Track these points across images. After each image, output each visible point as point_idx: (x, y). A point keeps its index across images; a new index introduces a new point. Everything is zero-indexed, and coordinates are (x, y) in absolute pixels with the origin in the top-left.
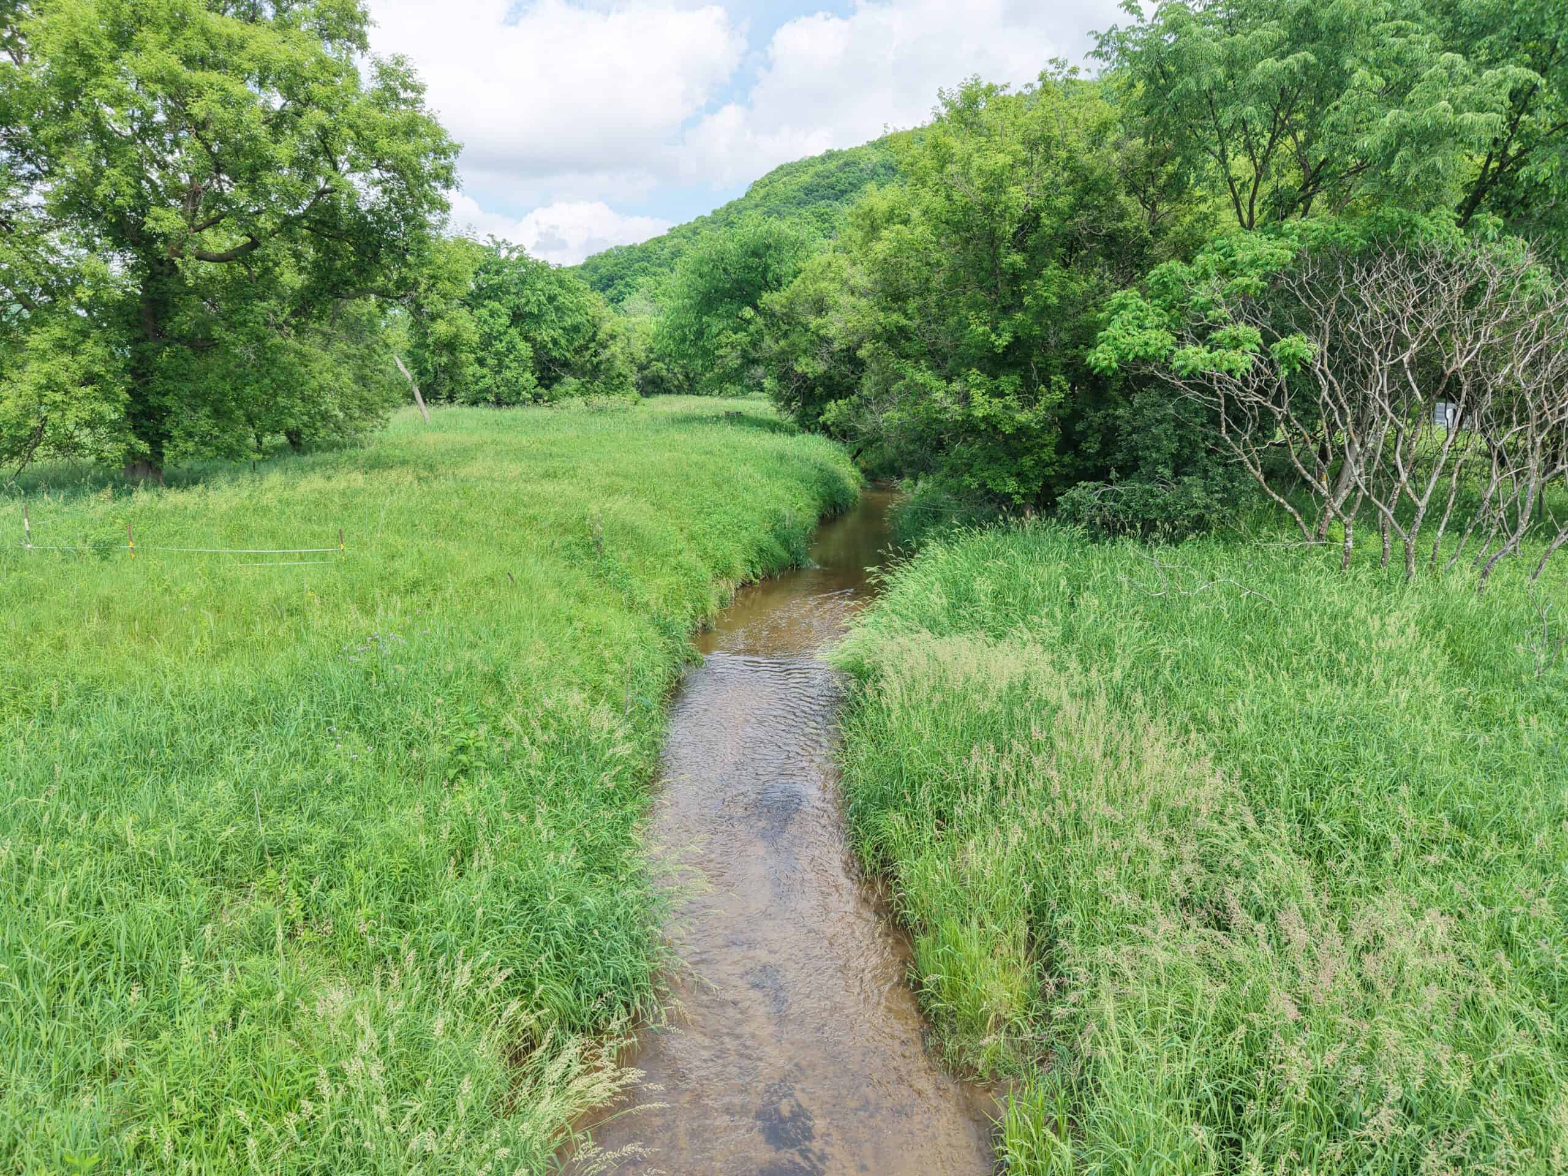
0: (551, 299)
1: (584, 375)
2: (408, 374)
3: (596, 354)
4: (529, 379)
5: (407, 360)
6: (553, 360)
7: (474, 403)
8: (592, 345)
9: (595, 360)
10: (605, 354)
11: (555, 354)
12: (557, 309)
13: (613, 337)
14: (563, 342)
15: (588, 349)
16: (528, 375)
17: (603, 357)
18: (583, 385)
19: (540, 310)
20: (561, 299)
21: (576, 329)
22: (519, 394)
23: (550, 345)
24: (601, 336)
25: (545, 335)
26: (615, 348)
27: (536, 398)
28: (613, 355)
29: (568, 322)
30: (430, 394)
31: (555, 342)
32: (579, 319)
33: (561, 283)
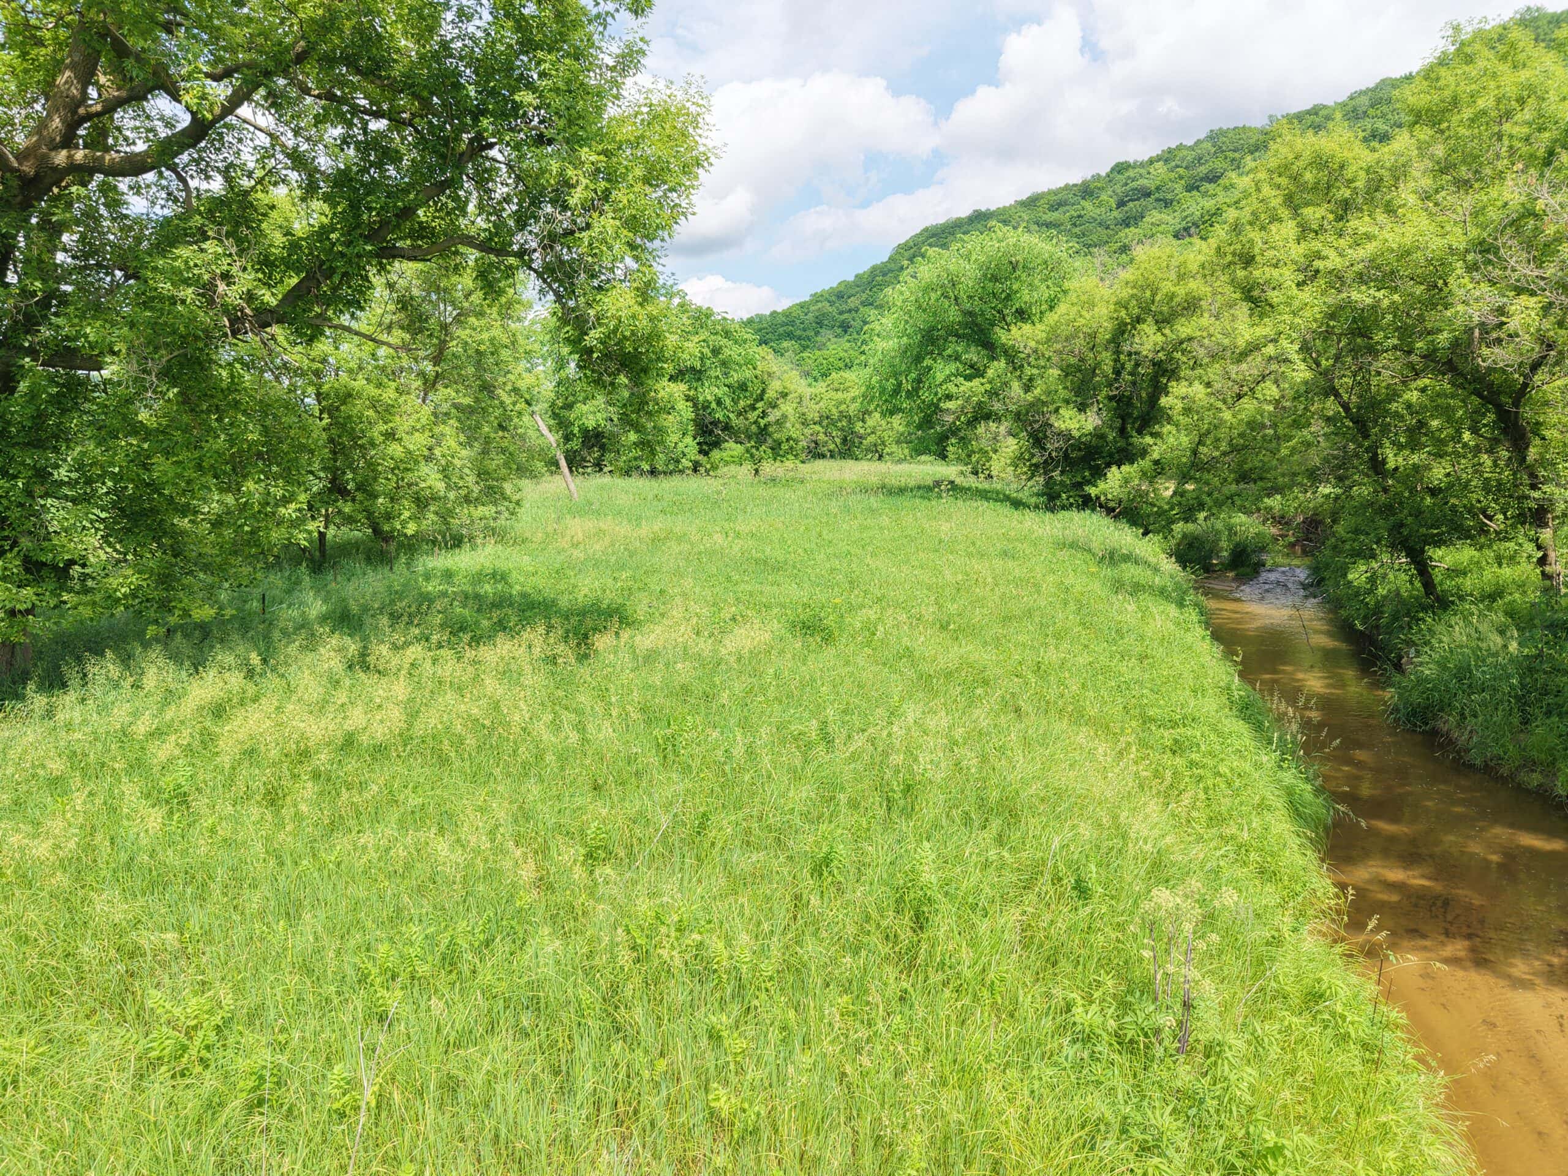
0: (716, 352)
1: (749, 438)
2: (552, 438)
3: (764, 414)
4: (689, 445)
5: (552, 422)
6: (715, 423)
7: (627, 473)
8: (760, 405)
9: (762, 422)
10: (773, 416)
11: (719, 415)
12: (724, 363)
13: (784, 395)
14: (728, 402)
15: (754, 409)
16: (688, 440)
17: (771, 418)
18: (747, 451)
19: (703, 364)
20: (727, 352)
21: (743, 387)
22: (678, 461)
23: (714, 405)
24: (770, 394)
25: (708, 393)
26: (787, 408)
27: (696, 467)
28: (785, 416)
29: (735, 377)
30: (574, 462)
31: (719, 402)
32: (748, 374)
33: (727, 334)
